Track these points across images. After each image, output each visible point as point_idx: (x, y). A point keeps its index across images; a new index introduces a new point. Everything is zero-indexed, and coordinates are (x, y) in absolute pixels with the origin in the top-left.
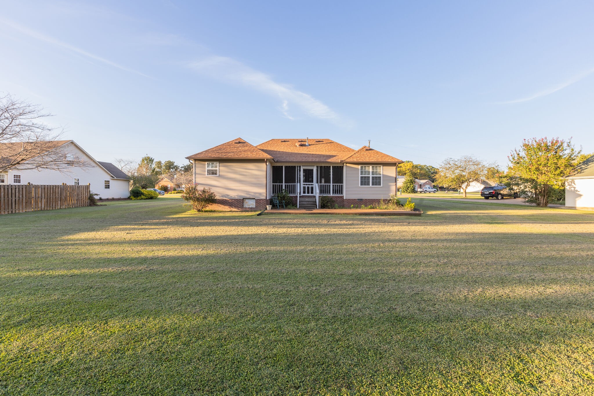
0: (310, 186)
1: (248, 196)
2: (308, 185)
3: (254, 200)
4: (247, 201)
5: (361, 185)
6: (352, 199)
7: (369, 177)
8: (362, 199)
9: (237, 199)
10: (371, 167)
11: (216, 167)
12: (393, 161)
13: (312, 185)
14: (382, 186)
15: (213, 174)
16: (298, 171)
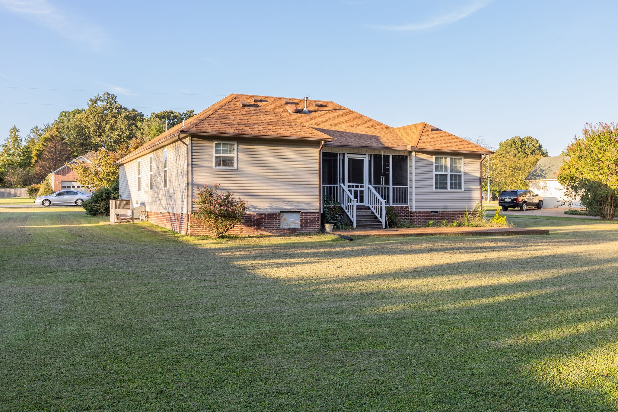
0: (359, 189)
1: (288, 207)
2: (356, 186)
3: (297, 216)
4: (285, 216)
5: (436, 188)
6: (424, 212)
7: (446, 175)
8: (436, 212)
9: (270, 214)
10: (449, 159)
11: (231, 152)
12: (475, 150)
13: (361, 187)
14: (463, 189)
15: (225, 164)
16: (341, 161)
